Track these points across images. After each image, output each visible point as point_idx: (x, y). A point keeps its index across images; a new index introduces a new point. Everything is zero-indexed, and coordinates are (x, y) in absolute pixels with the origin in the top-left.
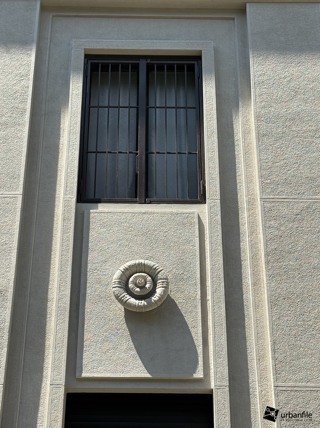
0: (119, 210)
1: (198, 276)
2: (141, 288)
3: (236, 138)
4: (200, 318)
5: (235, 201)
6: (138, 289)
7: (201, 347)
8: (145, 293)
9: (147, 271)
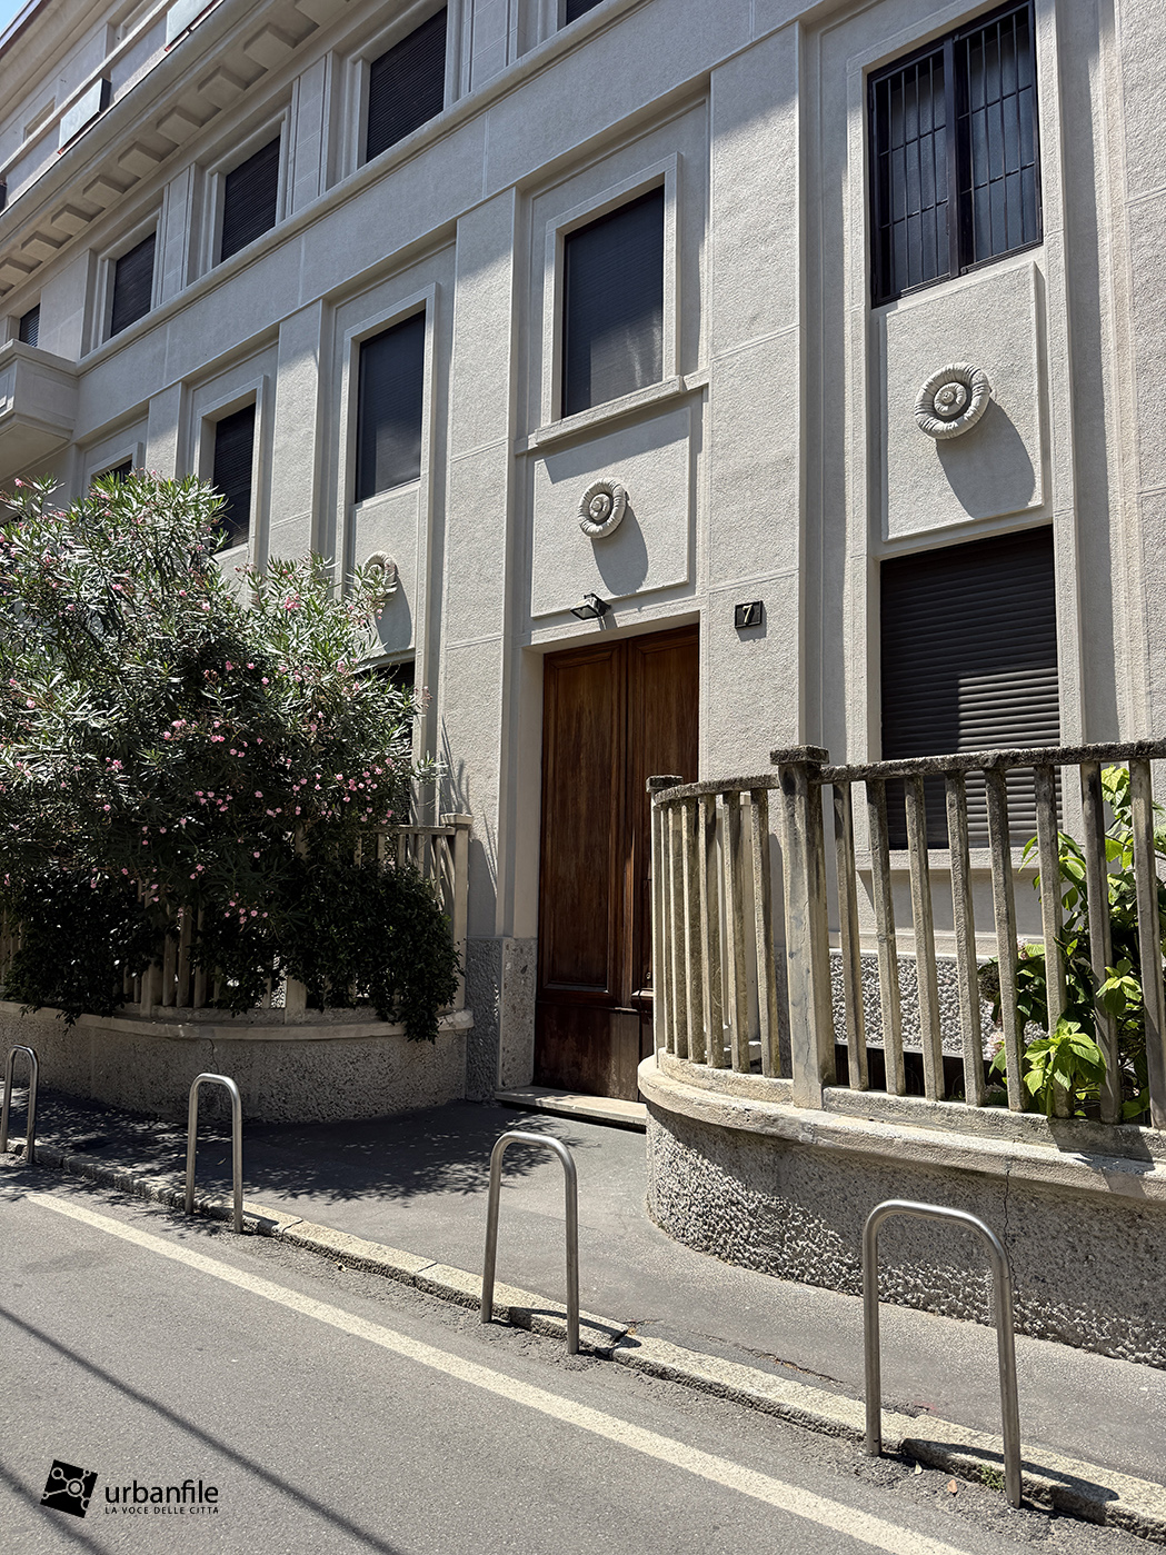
0: (924, 300)
1: (1035, 360)
2: (950, 404)
3: (1094, 112)
4: (1037, 422)
5: (1092, 221)
6: (946, 408)
7: (1039, 464)
8: (956, 409)
9: (959, 378)
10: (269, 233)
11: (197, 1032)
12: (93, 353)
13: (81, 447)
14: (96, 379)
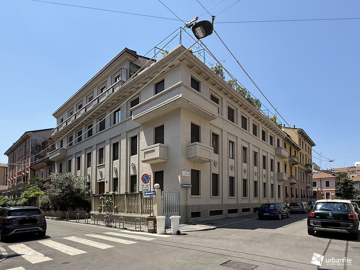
9: (116, 167)
10: (81, 141)
11: (71, 212)
12: (68, 148)
13: (67, 157)
14: (68, 151)
